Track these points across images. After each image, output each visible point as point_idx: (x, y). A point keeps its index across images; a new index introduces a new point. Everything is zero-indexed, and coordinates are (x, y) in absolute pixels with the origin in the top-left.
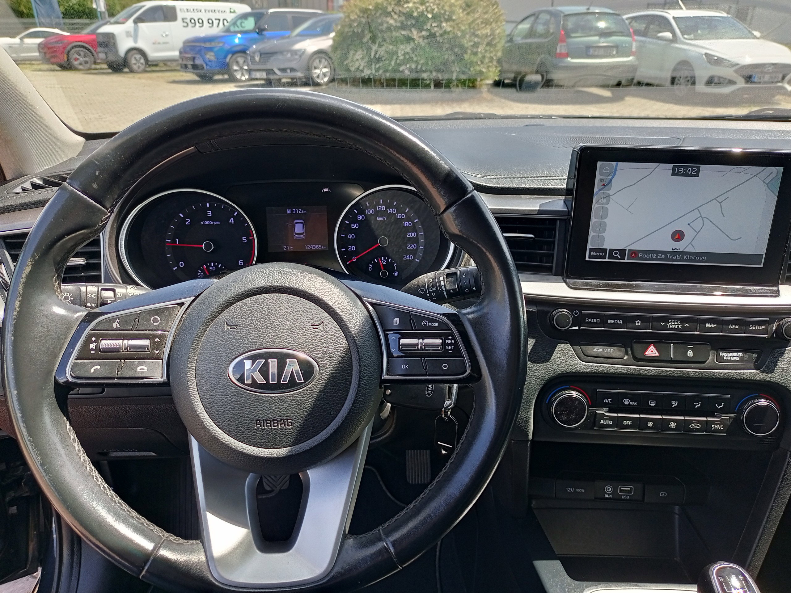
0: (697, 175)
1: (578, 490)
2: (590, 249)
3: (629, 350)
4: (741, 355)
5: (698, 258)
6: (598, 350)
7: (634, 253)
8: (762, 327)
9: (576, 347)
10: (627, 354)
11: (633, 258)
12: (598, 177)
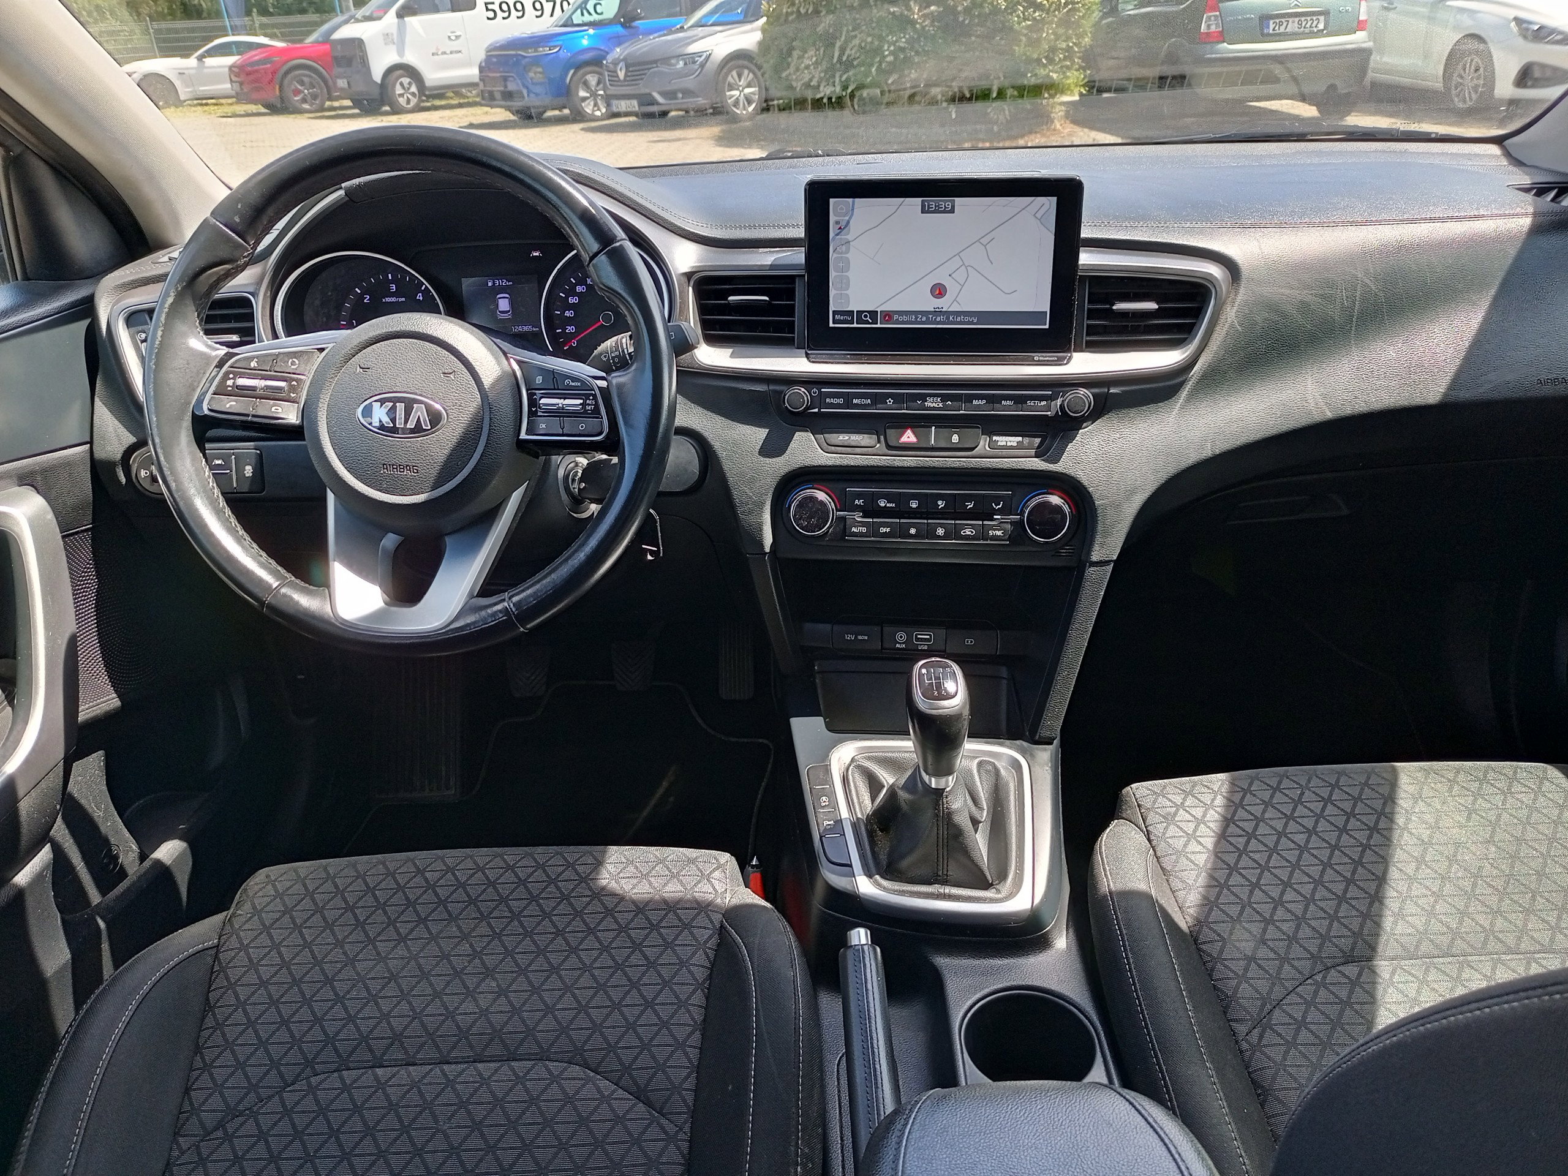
0: (952, 211)
1: (860, 637)
2: (834, 311)
3: (882, 438)
4: (1020, 439)
5: (967, 319)
6: (843, 438)
7: (888, 316)
8: (1044, 403)
9: (817, 436)
10: (879, 442)
11: (887, 322)
12: (832, 219)
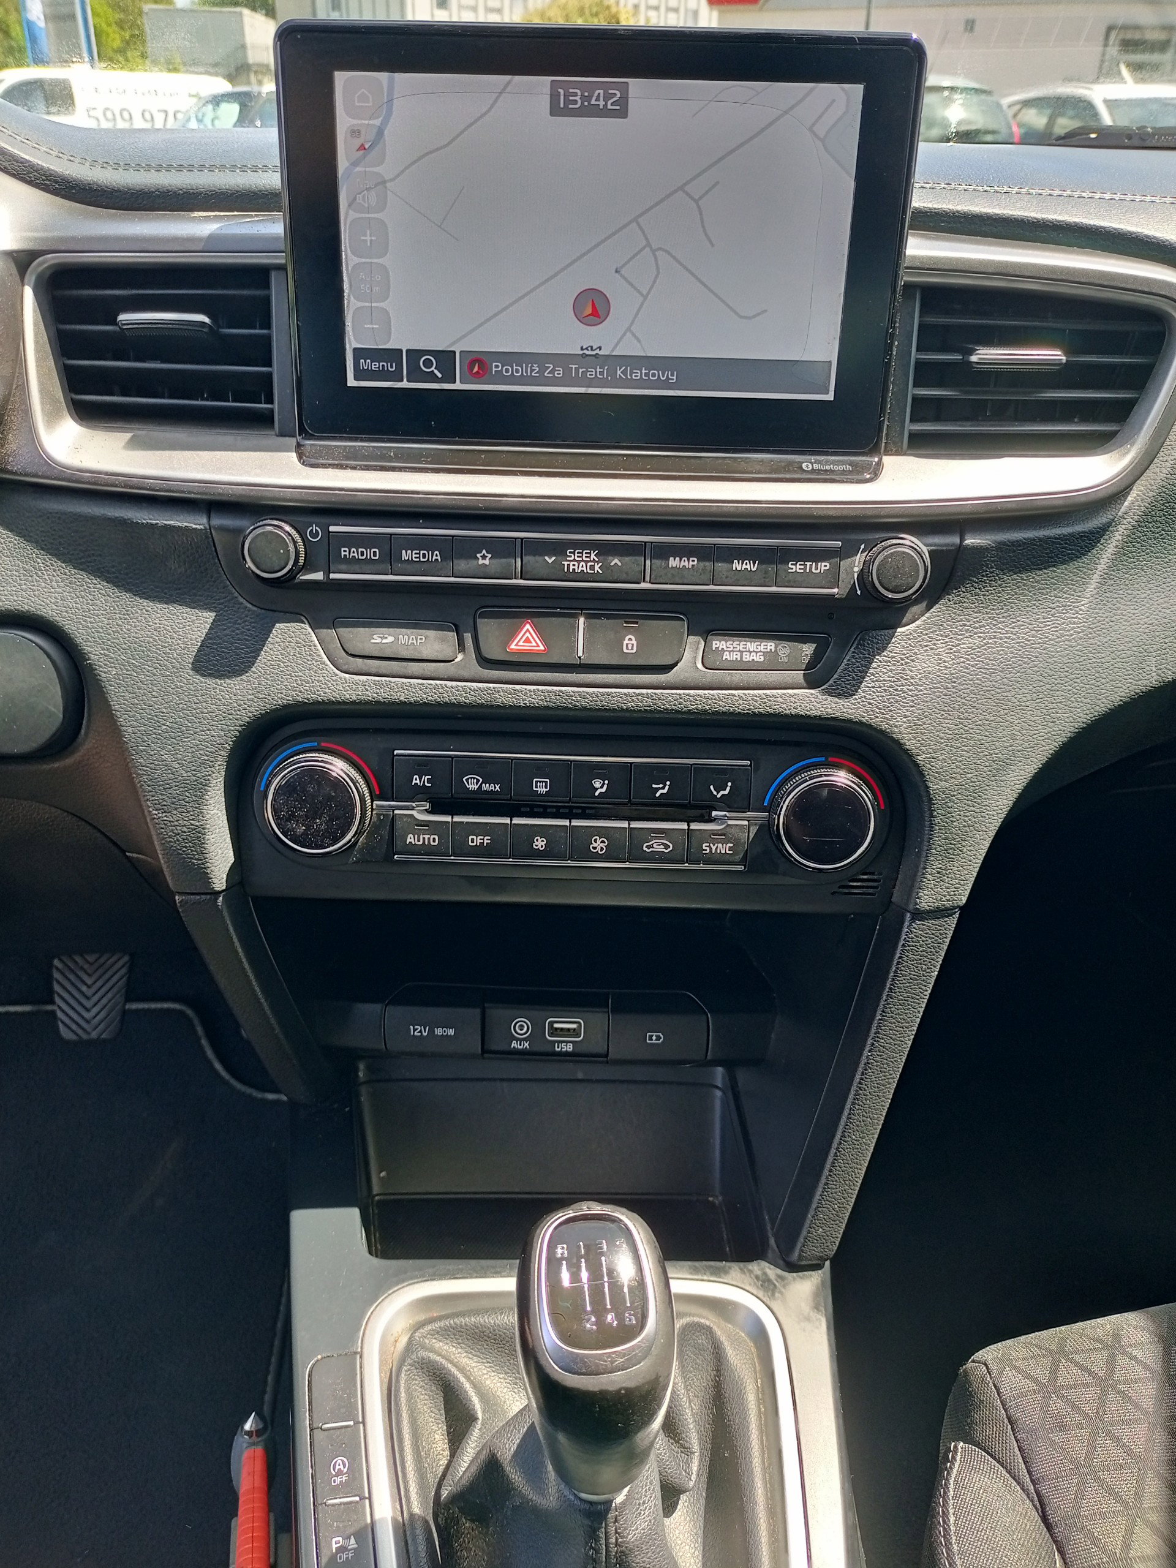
0: (622, 113)
1: (439, 1031)
2: (355, 350)
3: (468, 637)
4: (771, 646)
5: (655, 375)
6: (383, 639)
7: (479, 363)
8: (824, 566)
9: (325, 632)
10: (461, 646)
11: (478, 377)
12: (343, 123)
